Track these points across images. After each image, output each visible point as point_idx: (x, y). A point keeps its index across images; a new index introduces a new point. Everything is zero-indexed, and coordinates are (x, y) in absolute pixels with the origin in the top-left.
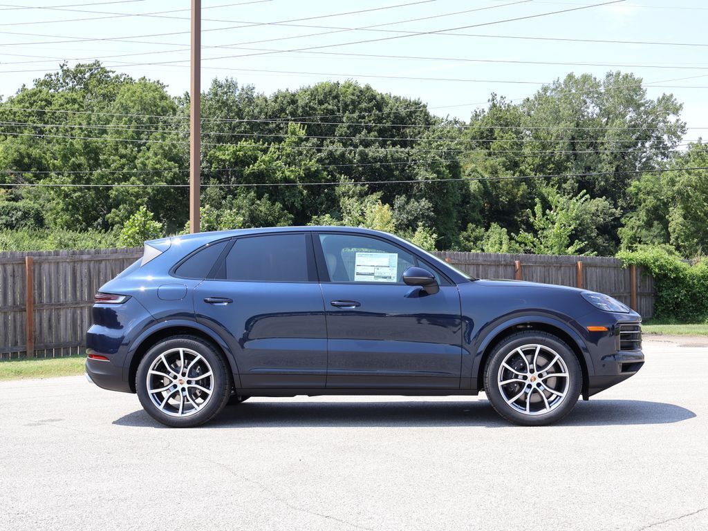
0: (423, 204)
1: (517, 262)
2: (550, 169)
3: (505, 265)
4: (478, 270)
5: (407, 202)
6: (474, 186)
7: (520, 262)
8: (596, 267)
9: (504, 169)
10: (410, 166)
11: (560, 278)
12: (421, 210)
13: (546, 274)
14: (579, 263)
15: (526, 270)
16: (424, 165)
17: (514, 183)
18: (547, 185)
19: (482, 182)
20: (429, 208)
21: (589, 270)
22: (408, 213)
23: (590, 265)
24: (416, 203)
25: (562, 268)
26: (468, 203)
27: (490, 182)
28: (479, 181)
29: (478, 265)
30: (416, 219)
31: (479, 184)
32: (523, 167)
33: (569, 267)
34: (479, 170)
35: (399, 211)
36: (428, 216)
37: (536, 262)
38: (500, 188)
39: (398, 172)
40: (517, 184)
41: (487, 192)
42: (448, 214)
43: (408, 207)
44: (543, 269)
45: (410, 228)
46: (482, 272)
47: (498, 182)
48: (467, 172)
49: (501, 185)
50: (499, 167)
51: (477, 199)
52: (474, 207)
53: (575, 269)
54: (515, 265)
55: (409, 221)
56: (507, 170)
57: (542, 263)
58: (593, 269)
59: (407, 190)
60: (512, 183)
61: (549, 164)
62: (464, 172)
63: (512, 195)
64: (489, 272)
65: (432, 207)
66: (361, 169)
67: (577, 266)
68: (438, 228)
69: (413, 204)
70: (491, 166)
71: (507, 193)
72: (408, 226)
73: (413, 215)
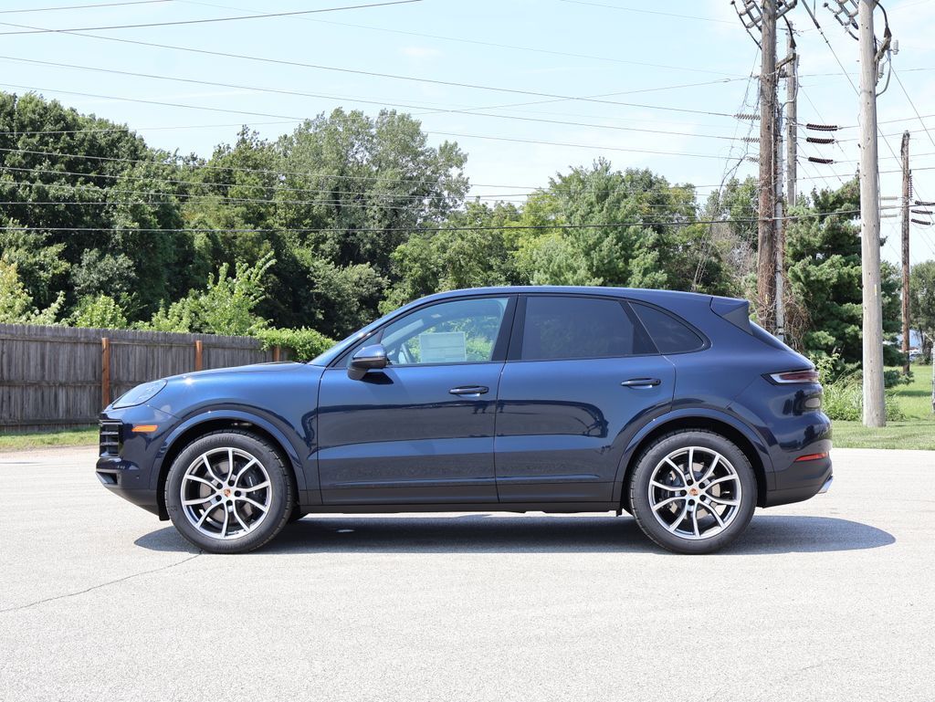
0: (120, 261)
1: (104, 339)
2: (306, 226)
3: (87, 343)
4: (43, 349)
5: (101, 258)
6: (199, 241)
7: (110, 340)
8: (223, 348)
9: (243, 221)
10: (107, 212)
11: (170, 362)
12: (118, 269)
13: (150, 356)
14: (198, 342)
15: (119, 351)
16: (124, 211)
17: (255, 240)
18: (301, 244)
19: (211, 236)
20: (129, 267)
21: (213, 352)
22: (100, 272)
23: (215, 346)
24: (112, 260)
25: (174, 349)
26: (191, 263)
27: (222, 237)
28: (208, 236)
29: (44, 342)
30: (111, 280)
31: (207, 239)
32: (270, 221)
33: (185, 348)
34: (210, 221)
35: (88, 269)
36: (128, 278)
37: (133, 341)
38: (235, 246)
39: (89, 217)
40: (258, 241)
41: (217, 249)
42: (156, 274)
43: (101, 265)
44: (144, 350)
45: (102, 291)
46: (50, 351)
47: (235, 237)
48: (192, 224)
49: (238, 242)
50: (236, 219)
51: (203, 258)
52: (199, 268)
53: (192, 350)
54: (101, 344)
55: (101, 283)
56: (246, 223)
57: (144, 341)
58: (220, 351)
59: (102, 242)
60: (252, 240)
61: (306, 218)
62: (189, 223)
63: (252, 255)
64: (61, 352)
65: (134, 266)
66: (37, 211)
67: (195, 347)
68: (142, 294)
69: (109, 261)
70: (226, 217)
71: (246, 253)
72: (98, 289)
73: (106, 275)
